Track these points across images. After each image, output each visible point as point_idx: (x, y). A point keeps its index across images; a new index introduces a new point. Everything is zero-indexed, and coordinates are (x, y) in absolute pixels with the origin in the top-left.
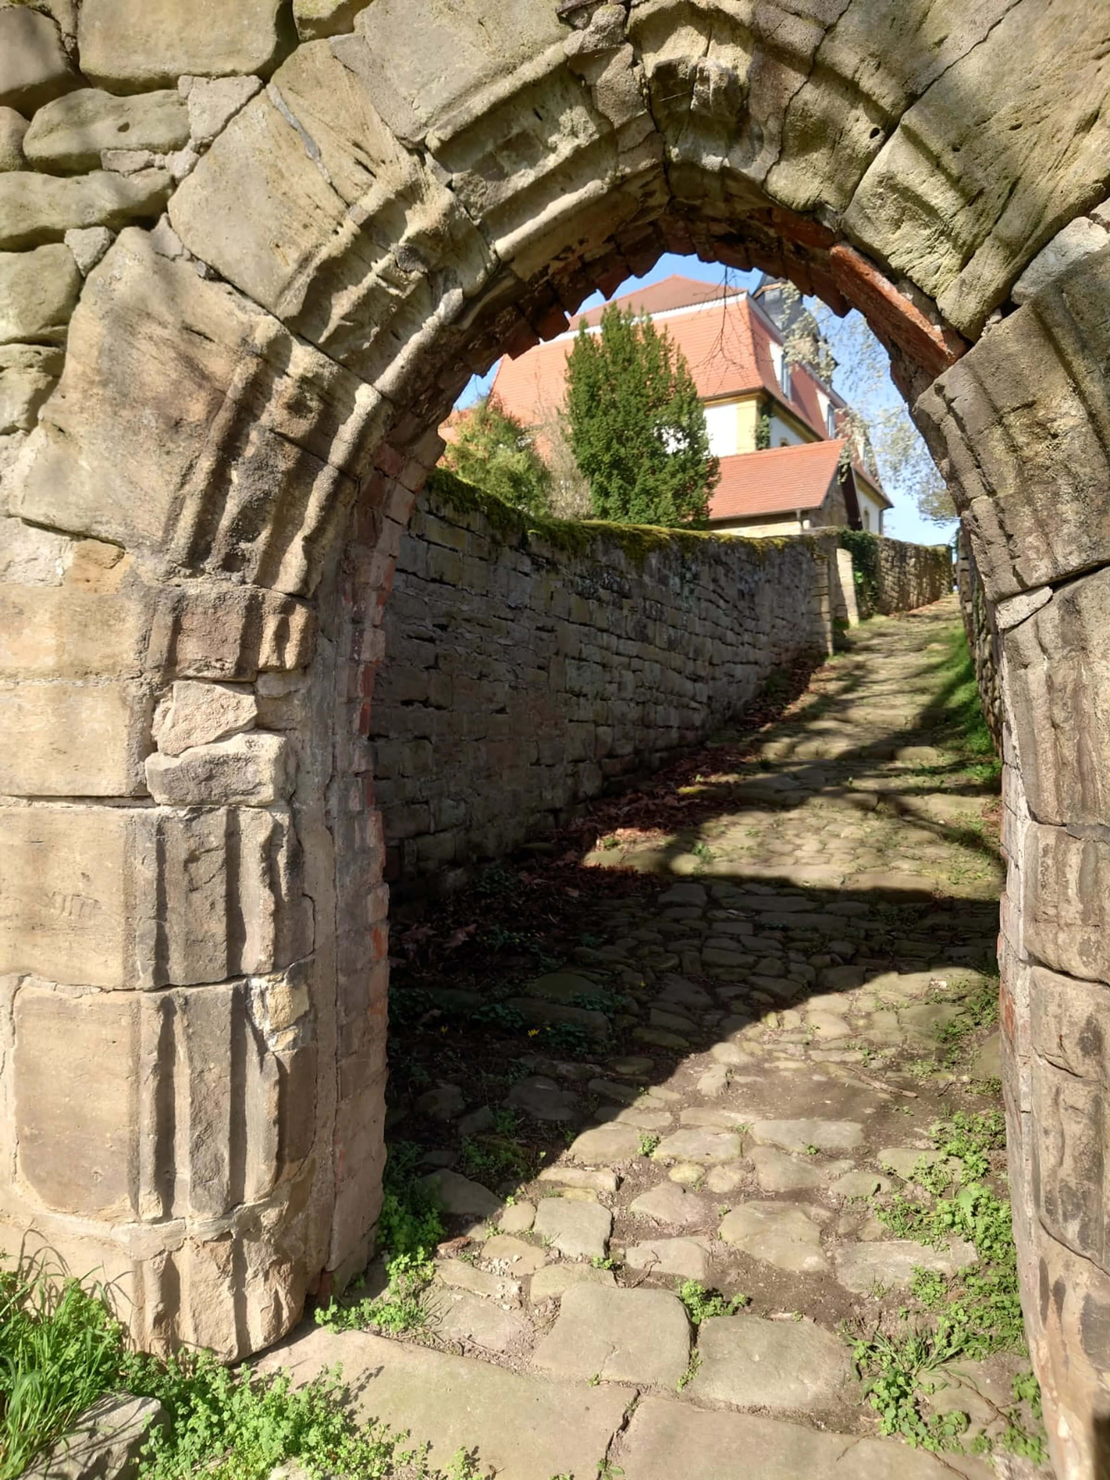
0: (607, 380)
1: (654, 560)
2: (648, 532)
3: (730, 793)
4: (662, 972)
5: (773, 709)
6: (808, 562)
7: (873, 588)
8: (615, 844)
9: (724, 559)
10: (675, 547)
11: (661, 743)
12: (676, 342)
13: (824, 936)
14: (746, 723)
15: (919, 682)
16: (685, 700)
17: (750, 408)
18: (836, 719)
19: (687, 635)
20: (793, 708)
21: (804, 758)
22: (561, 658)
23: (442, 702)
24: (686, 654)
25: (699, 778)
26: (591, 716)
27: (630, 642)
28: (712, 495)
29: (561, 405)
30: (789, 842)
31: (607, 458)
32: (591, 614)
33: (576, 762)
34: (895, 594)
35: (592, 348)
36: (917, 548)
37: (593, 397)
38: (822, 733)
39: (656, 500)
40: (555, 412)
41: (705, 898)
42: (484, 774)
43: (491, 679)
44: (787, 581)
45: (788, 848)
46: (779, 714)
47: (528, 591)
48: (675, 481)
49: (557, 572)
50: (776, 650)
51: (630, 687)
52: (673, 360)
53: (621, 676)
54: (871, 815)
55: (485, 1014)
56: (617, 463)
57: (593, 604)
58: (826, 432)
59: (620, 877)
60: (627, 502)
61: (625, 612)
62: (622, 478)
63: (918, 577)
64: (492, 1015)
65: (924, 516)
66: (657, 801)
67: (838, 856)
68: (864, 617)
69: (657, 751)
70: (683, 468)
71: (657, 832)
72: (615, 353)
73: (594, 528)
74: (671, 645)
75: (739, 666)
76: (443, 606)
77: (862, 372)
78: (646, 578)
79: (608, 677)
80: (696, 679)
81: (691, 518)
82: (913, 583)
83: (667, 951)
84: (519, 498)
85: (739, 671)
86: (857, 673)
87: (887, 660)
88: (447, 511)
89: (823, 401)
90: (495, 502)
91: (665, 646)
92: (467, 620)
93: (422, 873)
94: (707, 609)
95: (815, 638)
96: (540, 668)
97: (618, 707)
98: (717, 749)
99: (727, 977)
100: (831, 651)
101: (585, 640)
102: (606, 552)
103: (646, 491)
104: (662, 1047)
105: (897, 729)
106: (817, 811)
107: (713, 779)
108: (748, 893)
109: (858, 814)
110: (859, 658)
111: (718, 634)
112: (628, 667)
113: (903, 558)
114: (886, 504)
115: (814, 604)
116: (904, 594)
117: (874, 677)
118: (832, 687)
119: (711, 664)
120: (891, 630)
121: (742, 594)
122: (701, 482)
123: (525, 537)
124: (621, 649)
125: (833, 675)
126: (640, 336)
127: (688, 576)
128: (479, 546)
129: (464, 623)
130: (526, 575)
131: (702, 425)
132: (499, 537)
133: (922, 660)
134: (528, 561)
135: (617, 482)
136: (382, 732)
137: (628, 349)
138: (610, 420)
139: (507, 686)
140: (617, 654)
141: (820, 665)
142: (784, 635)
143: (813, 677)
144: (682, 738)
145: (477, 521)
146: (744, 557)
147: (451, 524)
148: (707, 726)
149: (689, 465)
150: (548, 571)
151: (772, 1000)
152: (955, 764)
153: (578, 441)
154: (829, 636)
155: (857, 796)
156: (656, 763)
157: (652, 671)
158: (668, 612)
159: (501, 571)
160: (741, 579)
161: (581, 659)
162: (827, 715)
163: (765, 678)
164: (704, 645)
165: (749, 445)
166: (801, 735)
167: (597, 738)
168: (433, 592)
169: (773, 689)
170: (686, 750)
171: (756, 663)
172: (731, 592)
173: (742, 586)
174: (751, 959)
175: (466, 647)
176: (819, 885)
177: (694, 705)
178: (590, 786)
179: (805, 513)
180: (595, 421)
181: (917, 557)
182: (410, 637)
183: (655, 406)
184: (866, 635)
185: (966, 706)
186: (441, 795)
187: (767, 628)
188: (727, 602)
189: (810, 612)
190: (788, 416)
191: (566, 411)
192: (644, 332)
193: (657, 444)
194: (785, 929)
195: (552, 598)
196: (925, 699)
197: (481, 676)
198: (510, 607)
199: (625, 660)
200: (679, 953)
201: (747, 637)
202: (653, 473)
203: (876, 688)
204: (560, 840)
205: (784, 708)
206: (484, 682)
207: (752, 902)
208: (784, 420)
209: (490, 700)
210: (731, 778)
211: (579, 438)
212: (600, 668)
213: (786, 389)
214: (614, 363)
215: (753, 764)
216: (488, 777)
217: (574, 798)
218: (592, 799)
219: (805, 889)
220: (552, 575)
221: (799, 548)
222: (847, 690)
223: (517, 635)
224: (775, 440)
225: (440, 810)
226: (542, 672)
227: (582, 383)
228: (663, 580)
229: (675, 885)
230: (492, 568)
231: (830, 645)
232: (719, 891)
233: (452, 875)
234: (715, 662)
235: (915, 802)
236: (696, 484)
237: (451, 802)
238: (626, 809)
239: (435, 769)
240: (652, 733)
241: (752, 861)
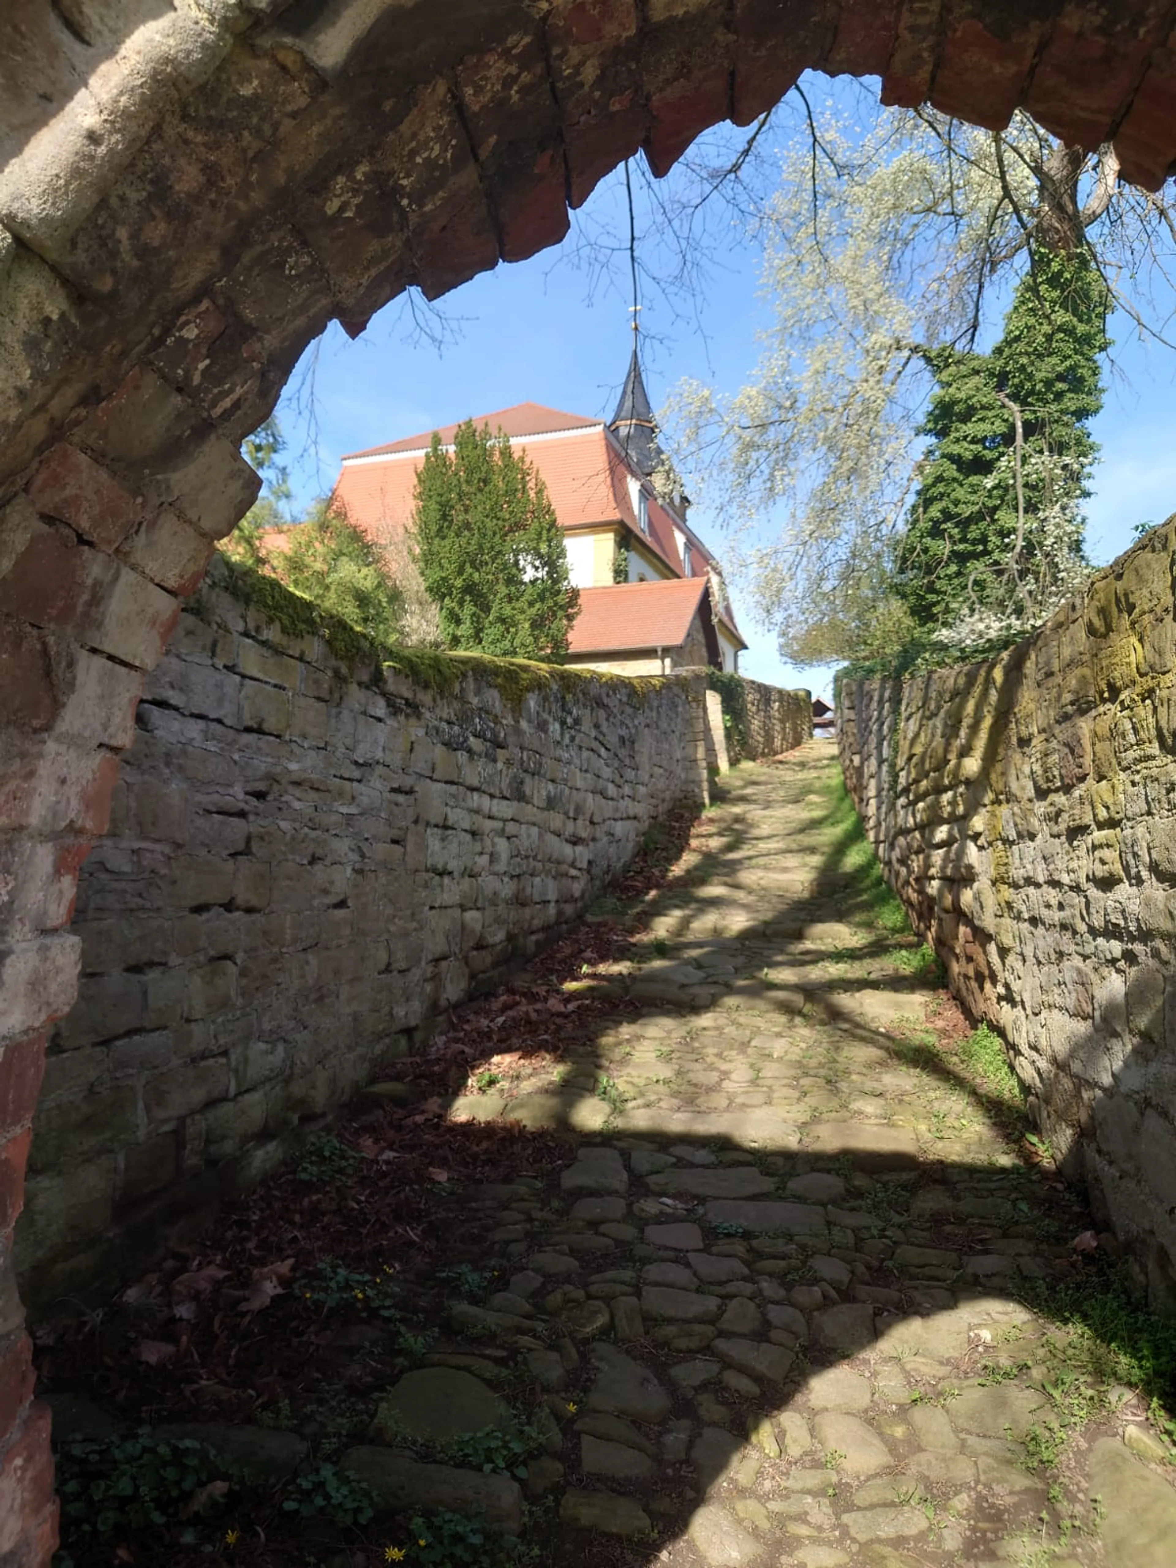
0: (460, 499)
1: (532, 702)
2: (525, 669)
3: (627, 990)
4: (586, 1341)
5: (656, 871)
6: (684, 704)
7: (740, 732)
8: (492, 1082)
9: (606, 700)
10: (555, 687)
11: (537, 923)
12: (535, 466)
13: (803, 1247)
14: (627, 889)
15: (807, 840)
16: (564, 868)
17: (607, 542)
18: (726, 884)
19: (567, 791)
20: (677, 870)
21: (701, 937)
22: (420, 828)
23: (255, 902)
24: (566, 814)
25: (585, 969)
26: (457, 899)
27: (505, 802)
28: (572, 628)
29: (410, 523)
30: (711, 1067)
31: (459, 583)
32: (459, 768)
33: (437, 961)
34: (760, 739)
35: (444, 465)
36: (780, 692)
37: (444, 517)
38: (715, 902)
39: (512, 630)
40: (401, 530)
41: (625, 1176)
42: (313, 996)
43: (327, 862)
44: (664, 725)
45: (714, 1076)
46: (664, 877)
47: (382, 742)
48: (533, 611)
49: (419, 716)
50: (654, 801)
51: (504, 857)
52: (531, 484)
53: (494, 845)
54: (798, 1020)
55: (306, 1496)
56: (469, 589)
57: (462, 757)
58: (682, 569)
59: (503, 1139)
60: (481, 630)
61: (500, 765)
62: (476, 605)
63: (782, 721)
64: (319, 1501)
65: (784, 659)
66: (538, 1006)
67: (781, 1092)
68: (733, 762)
69: (532, 933)
70: (542, 598)
71: (545, 1061)
72: (470, 471)
73: (465, 662)
74: (551, 804)
75: (619, 823)
76: (261, 765)
77: (733, 509)
78: (524, 724)
79: (478, 847)
80: (575, 841)
81: (549, 651)
82: (777, 728)
83: (589, 1297)
84: (366, 620)
85: (619, 828)
86: (737, 826)
87: (767, 813)
88: (272, 634)
89: (680, 539)
90: (340, 625)
91: (543, 804)
92: (297, 784)
93: (212, 1162)
94: (588, 760)
95: (692, 786)
96: (395, 842)
97: (489, 883)
98: (599, 924)
99: (682, 1343)
100: (707, 801)
101: (452, 803)
102: (478, 692)
103: (502, 620)
104: (610, 1536)
105: (796, 897)
106: (734, 1015)
107: (602, 969)
108: (681, 1163)
109: (783, 1019)
110: (737, 810)
111: (599, 787)
112: (502, 833)
113: (768, 702)
114: (741, 645)
115: (689, 750)
116: (769, 738)
117: (756, 832)
118: (715, 843)
119: (592, 823)
120: (763, 778)
121: (622, 739)
122: (560, 613)
123: (379, 671)
124: (495, 811)
125: (713, 829)
126: (497, 457)
127: (569, 720)
128: (317, 682)
129: (291, 789)
130: (380, 720)
131: (562, 554)
132: (344, 670)
133: (803, 814)
134: (382, 702)
135: (469, 609)
136: (156, 959)
137: (484, 469)
138: (463, 541)
139: (349, 870)
140: (490, 817)
141: (698, 817)
142: (661, 785)
143: (693, 831)
144: (560, 913)
145: (314, 648)
146: (625, 699)
147: (278, 651)
148: (587, 895)
149: (548, 594)
150: (407, 716)
151: (755, 1390)
152: (871, 945)
153: (426, 562)
154: (705, 785)
155: (781, 995)
156: (531, 948)
157: (529, 836)
158: (547, 763)
159: (346, 715)
160: (622, 723)
161: (446, 827)
162: (716, 879)
163: (644, 834)
164: (585, 801)
165: (607, 578)
166: (693, 906)
167: (463, 926)
168: (247, 746)
169: (652, 846)
170: (564, 927)
171: (635, 818)
172: (612, 739)
173: (623, 732)
174: (712, 1303)
175: (294, 821)
176: (771, 1145)
177: (573, 872)
178: (453, 991)
179: (667, 651)
180: (447, 542)
181: (781, 701)
182: (210, 812)
183: (511, 530)
184: (739, 783)
185: (864, 870)
186: (247, 1038)
187: (646, 778)
188: (607, 749)
189: (684, 759)
190: (645, 550)
191: (415, 530)
192: (501, 453)
193: (514, 571)
194: (747, 1235)
195: (411, 750)
196: (816, 860)
197: (314, 860)
198: (356, 763)
199: (498, 825)
200: (608, 1299)
201: (627, 790)
202: (510, 602)
203: (763, 846)
204: (417, 1077)
205: (667, 870)
206: (318, 867)
207: (690, 1181)
208: (642, 555)
209: (325, 892)
210: (622, 967)
211: (429, 559)
212: (468, 837)
213: (643, 524)
214: (468, 482)
215: (646, 946)
216: (320, 999)
217: (434, 1008)
218: (456, 1006)
219: (752, 1152)
220: (413, 721)
221: (676, 690)
222: (730, 848)
223: (365, 800)
224: (632, 575)
225: (246, 1061)
226: (396, 847)
227: (433, 502)
228: (542, 726)
229: (582, 1152)
230: (334, 711)
231: (706, 795)
232: (642, 1160)
233: (260, 1154)
234: (595, 820)
235: (845, 1000)
236: (554, 614)
237: (262, 1046)
238: (501, 1020)
239: (240, 1002)
240: (528, 911)
241: (676, 1102)
